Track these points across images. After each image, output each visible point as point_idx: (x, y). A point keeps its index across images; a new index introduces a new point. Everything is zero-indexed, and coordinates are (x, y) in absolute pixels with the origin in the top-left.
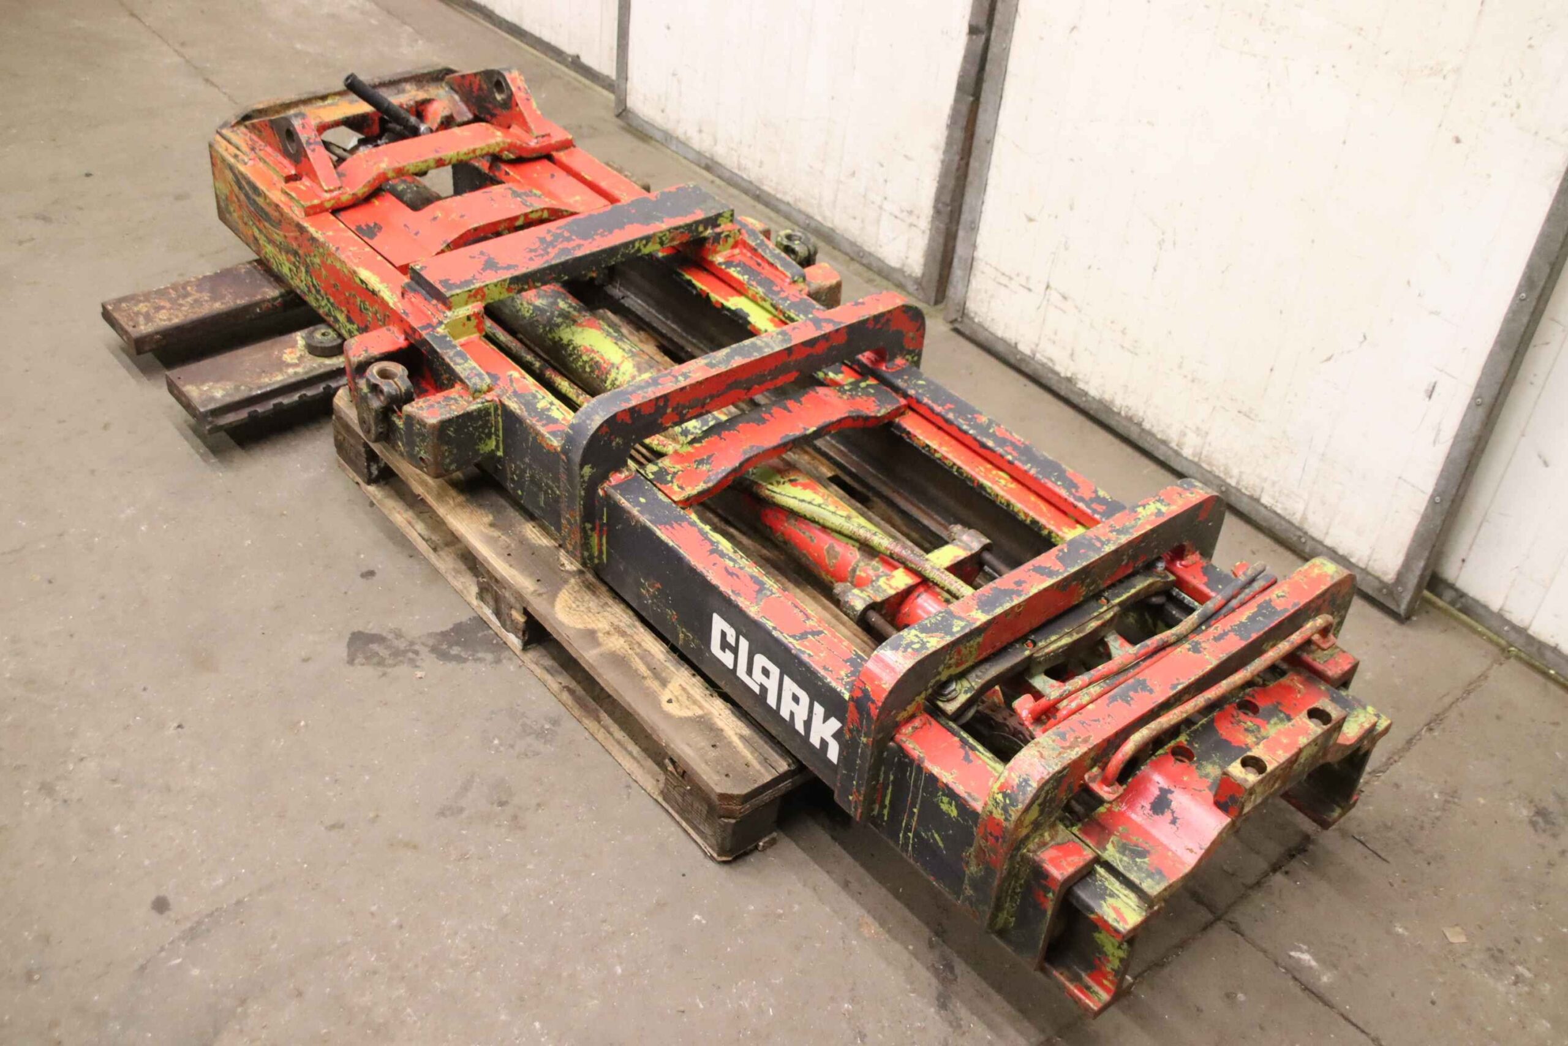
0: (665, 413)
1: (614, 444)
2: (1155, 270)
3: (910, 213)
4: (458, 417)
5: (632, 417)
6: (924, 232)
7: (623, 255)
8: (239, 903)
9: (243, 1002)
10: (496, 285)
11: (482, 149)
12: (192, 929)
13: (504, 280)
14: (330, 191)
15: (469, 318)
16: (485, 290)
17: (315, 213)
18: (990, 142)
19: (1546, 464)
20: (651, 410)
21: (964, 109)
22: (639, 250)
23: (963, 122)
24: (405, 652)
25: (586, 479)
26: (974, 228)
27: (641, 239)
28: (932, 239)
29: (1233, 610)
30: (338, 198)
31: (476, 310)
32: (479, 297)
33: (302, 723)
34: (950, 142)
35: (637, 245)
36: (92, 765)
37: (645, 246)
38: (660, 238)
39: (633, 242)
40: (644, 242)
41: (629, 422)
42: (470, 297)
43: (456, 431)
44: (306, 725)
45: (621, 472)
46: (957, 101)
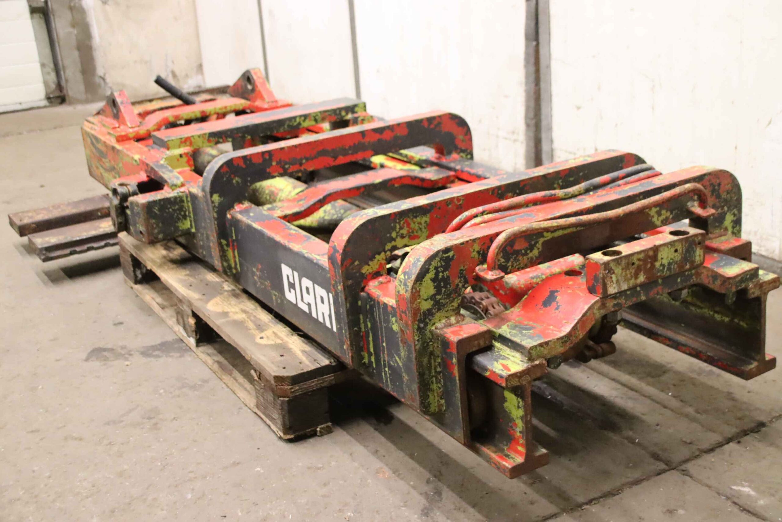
0: (271, 165)
1: (234, 181)
2: (653, 109)
3: (513, 133)
4: (160, 200)
5: (245, 162)
6: (522, 143)
7: (289, 126)
10: (199, 136)
13: (205, 134)
14: (132, 128)
15: (181, 156)
16: (192, 139)
18: (548, 67)
20: (260, 160)
21: (532, 51)
22: (299, 124)
23: (532, 60)
25: (217, 204)
26: (550, 129)
27: (300, 116)
28: (528, 146)
29: (619, 186)
30: (137, 132)
31: (186, 151)
32: (188, 143)
33: (40, 387)
34: (527, 77)
35: (298, 120)
37: (304, 121)
38: (314, 117)
39: (295, 118)
40: (303, 118)
41: (244, 166)
42: (181, 142)
43: (159, 210)
44: (42, 388)
45: (242, 204)
46: (527, 47)
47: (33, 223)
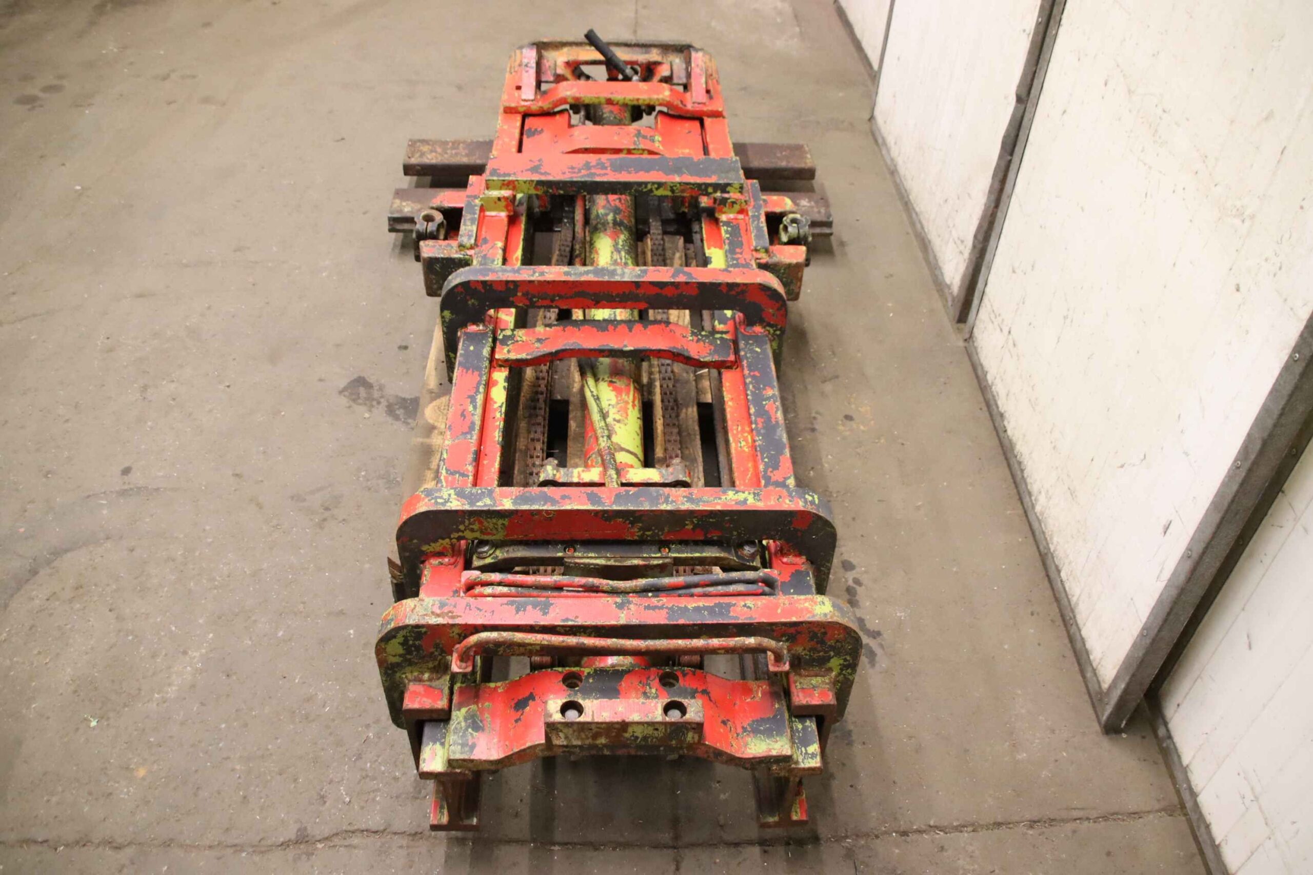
0: (516, 295)
1: (470, 302)
3: (962, 242)
5: (484, 287)
6: (965, 260)
7: (636, 191)
8: (157, 489)
9: (108, 538)
10: (525, 182)
11: (644, 100)
12: (126, 490)
13: (532, 181)
14: (525, 100)
15: (499, 199)
16: (516, 183)
17: (511, 113)
19: (1250, 647)
20: (502, 288)
21: (1003, 164)
22: (651, 191)
23: (1000, 175)
24: (373, 399)
25: (447, 320)
26: (990, 267)
27: (653, 183)
28: (967, 268)
29: (692, 595)
30: (529, 107)
31: (506, 195)
32: (511, 187)
33: (283, 413)
34: (991, 190)
35: (649, 187)
36: (173, 386)
37: (657, 189)
38: (671, 187)
39: (646, 184)
40: (656, 186)
41: (483, 291)
42: (503, 185)
43: (441, 268)
44: (284, 415)
45: (478, 325)
47: (418, 165)
